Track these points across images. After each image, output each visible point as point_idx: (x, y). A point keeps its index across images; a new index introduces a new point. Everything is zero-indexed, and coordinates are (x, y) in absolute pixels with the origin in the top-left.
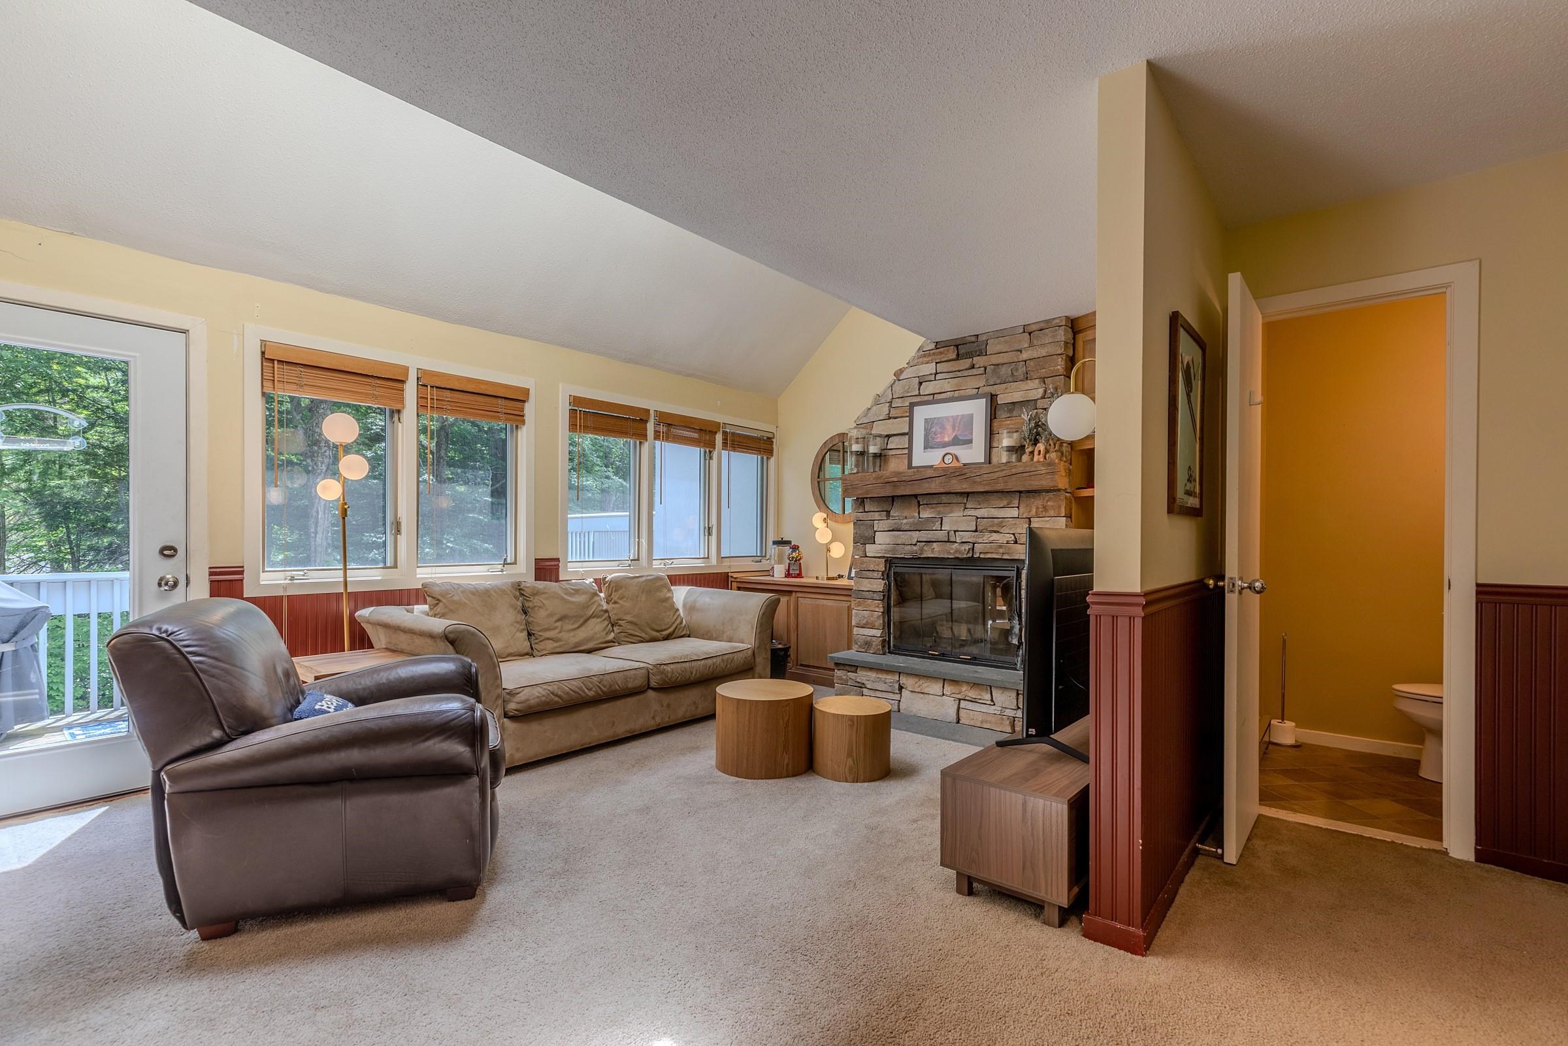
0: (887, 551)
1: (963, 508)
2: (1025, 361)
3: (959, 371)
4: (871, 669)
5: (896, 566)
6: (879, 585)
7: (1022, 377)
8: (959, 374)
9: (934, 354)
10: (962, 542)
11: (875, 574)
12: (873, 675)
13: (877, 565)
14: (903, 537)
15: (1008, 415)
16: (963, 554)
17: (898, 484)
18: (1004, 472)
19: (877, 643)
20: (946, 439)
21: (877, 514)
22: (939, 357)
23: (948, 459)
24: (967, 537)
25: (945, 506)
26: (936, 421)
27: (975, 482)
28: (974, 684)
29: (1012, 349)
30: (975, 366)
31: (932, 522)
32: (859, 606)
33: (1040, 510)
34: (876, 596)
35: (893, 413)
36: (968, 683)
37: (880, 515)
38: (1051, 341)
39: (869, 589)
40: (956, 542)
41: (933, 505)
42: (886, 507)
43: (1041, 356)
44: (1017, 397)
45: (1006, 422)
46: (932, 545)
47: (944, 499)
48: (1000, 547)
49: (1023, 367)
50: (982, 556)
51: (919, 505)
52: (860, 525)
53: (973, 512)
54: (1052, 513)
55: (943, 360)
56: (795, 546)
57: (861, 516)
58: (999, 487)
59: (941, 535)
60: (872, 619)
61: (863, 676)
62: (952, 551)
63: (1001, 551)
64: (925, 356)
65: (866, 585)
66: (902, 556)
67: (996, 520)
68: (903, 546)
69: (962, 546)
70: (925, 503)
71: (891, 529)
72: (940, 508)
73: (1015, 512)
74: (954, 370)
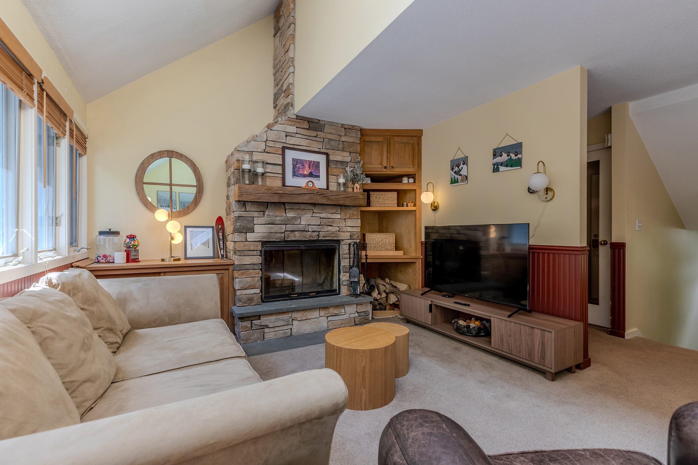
0: (263, 237)
1: (312, 213)
2: (343, 142)
3: (309, 136)
4: (271, 314)
5: (265, 247)
6: (258, 260)
7: (341, 149)
8: (309, 138)
9: (295, 121)
10: (313, 231)
11: (255, 253)
12: (273, 318)
13: (256, 246)
14: (275, 228)
15: (336, 167)
16: (314, 237)
17: (283, 195)
18: (344, 196)
19: (257, 298)
20: (306, 173)
21: (256, 213)
22: (298, 124)
23: (311, 185)
24: (315, 228)
25: (301, 211)
26: (299, 161)
27: (329, 199)
28: (336, 306)
29: (337, 134)
30: (318, 136)
31: (295, 220)
32: (242, 275)
33: (351, 215)
34: (256, 267)
35: (268, 149)
36: (333, 307)
37: (258, 214)
38: (355, 136)
39: (251, 263)
40: (309, 231)
41: (295, 210)
42: (262, 209)
43: (351, 142)
44: (339, 158)
45: (334, 170)
46: (295, 233)
47: (302, 206)
48: (333, 233)
49: (341, 144)
50: (323, 238)
51: (285, 210)
52: (243, 220)
53: (318, 215)
54: (355, 217)
55: (301, 127)
56: (133, 236)
57: (243, 214)
58: (341, 202)
59: (301, 227)
60: (253, 283)
61: (265, 320)
62: (307, 236)
63: (333, 235)
64: (289, 120)
65: (247, 260)
66: (274, 240)
67: (330, 219)
68: (274, 234)
69: (313, 233)
70: (290, 208)
71: (267, 223)
72: (299, 212)
73: (339, 216)
74: (307, 135)
